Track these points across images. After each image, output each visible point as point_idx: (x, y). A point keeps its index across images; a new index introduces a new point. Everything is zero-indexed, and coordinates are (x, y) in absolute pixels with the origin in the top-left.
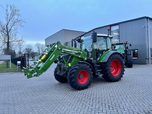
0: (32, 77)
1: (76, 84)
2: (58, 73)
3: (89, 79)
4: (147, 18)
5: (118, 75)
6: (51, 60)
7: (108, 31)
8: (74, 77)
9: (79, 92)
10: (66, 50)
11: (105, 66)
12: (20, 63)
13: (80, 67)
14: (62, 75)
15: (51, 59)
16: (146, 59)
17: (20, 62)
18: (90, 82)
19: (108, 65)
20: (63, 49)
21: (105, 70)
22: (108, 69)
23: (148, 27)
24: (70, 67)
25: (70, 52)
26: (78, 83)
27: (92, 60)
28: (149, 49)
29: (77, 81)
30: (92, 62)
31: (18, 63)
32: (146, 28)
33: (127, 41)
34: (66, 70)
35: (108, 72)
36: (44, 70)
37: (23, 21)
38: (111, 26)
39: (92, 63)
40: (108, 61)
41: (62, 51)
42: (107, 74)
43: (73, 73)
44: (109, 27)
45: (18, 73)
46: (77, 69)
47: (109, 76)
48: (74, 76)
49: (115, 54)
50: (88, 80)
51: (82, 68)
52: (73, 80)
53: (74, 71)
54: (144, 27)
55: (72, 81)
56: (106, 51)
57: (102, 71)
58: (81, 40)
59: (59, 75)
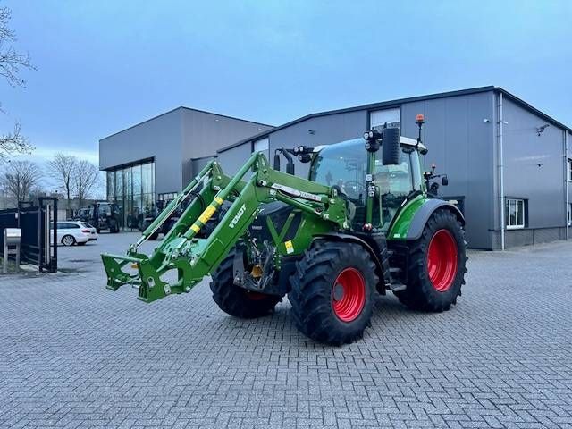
0: (166, 296)
1: (327, 322)
2: (240, 281)
3: (368, 302)
4: (498, 91)
5: (448, 286)
6: (233, 227)
7: (417, 125)
8: (322, 294)
9: (338, 352)
11: (413, 254)
12: (20, 235)
13: (341, 257)
14: (264, 286)
15: (234, 222)
16: (490, 230)
17: (19, 230)
18: (371, 314)
19: (422, 249)
20: (274, 186)
21: (411, 267)
22: (422, 266)
23: (498, 123)
24: (297, 257)
25: (295, 197)
27: (374, 232)
28: (499, 197)
29: (330, 311)
31: (8, 235)
32: (494, 124)
33: (434, 168)
34: (275, 268)
36: (208, 265)
37: (24, 59)
38: (371, 109)
39: (374, 241)
40: (422, 237)
41: (272, 192)
42: (419, 283)
43: (321, 278)
45: (7, 277)
46: (333, 264)
47: (425, 291)
48: (322, 292)
52: (319, 307)
53: (320, 271)
54: (486, 120)
55: (313, 311)
56: (409, 199)
57: (400, 273)
58: (311, 155)
59: (244, 287)
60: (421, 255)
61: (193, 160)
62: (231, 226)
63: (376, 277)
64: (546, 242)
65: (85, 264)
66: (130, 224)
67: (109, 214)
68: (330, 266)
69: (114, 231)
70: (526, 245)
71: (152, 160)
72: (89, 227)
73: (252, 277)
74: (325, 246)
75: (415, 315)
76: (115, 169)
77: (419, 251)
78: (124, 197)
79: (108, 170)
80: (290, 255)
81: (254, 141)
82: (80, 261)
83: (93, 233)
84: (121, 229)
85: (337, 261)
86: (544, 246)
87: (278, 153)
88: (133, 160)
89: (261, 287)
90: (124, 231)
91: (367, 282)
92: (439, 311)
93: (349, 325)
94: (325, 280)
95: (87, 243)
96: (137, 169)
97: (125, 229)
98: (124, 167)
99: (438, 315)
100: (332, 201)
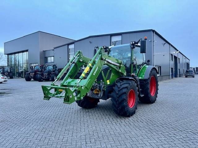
1: (127, 109)
2: (90, 95)
3: (136, 101)
4: (154, 31)
5: (154, 94)
8: (126, 99)
11: (146, 84)
13: (130, 85)
14: (101, 97)
15: (95, 73)
18: (137, 105)
20: (106, 60)
21: (145, 89)
23: (154, 41)
27: (135, 77)
32: (152, 42)
36: (88, 89)
38: (112, 35)
40: (149, 78)
41: (106, 62)
44: (110, 36)
47: (149, 96)
52: (125, 103)
53: (124, 90)
55: (122, 105)
56: (142, 65)
58: (108, 49)
59: (91, 97)
60: (148, 84)
61: (44, 51)
62: (94, 74)
63: (138, 92)
64: (165, 80)
65: (7, 90)
66: (17, 75)
67: (9, 71)
68: (127, 88)
69: (11, 78)
70: (161, 81)
71: (27, 51)
72: (4, 76)
73: (94, 93)
74: (124, 82)
75: (147, 105)
76: (11, 54)
77: (148, 83)
78: (15, 64)
79: (8, 54)
80: (108, 85)
81: (68, 45)
82: (4, 89)
83: (6, 79)
84: (14, 77)
85: (129, 87)
86: (165, 81)
87: (96, 48)
88: (19, 51)
89: (100, 97)
90: (15, 78)
91: (136, 94)
92: (152, 103)
93: (132, 109)
94: (126, 94)
95: (3, 82)
96: (21, 54)
97: (16, 77)
98: (15, 53)
99: (152, 104)
100: (122, 65)
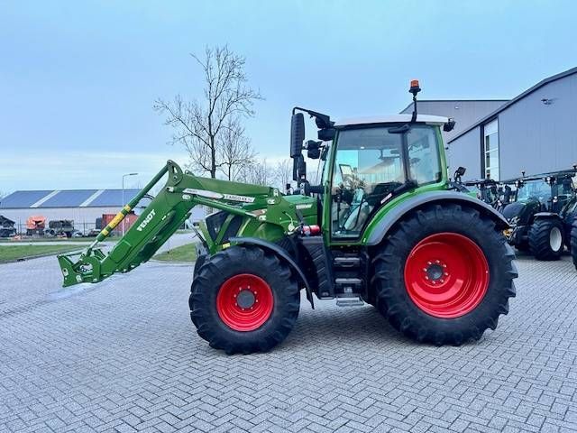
0: (77, 283)
6: (141, 230)
10: (199, 192)
19: (385, 259)
25: (216, 199)
26: (217, 325)
29: (210, 316)
30: (304, 243)
35: (385, 293)
41: (185, 197)
49: (439, 206)
50: (269, 319)
51: (237, 265)
62: (139, 229)
81: (483, 125)
100: (271, 202)
